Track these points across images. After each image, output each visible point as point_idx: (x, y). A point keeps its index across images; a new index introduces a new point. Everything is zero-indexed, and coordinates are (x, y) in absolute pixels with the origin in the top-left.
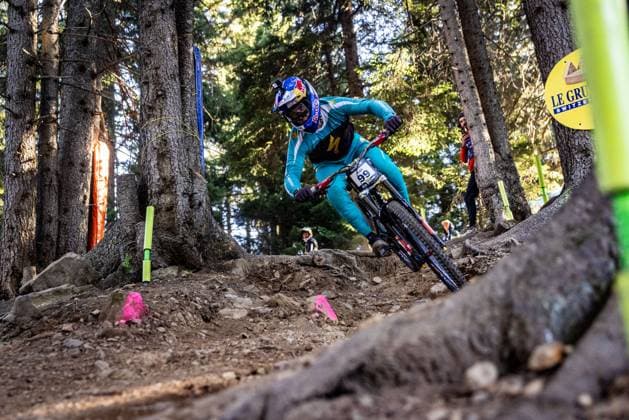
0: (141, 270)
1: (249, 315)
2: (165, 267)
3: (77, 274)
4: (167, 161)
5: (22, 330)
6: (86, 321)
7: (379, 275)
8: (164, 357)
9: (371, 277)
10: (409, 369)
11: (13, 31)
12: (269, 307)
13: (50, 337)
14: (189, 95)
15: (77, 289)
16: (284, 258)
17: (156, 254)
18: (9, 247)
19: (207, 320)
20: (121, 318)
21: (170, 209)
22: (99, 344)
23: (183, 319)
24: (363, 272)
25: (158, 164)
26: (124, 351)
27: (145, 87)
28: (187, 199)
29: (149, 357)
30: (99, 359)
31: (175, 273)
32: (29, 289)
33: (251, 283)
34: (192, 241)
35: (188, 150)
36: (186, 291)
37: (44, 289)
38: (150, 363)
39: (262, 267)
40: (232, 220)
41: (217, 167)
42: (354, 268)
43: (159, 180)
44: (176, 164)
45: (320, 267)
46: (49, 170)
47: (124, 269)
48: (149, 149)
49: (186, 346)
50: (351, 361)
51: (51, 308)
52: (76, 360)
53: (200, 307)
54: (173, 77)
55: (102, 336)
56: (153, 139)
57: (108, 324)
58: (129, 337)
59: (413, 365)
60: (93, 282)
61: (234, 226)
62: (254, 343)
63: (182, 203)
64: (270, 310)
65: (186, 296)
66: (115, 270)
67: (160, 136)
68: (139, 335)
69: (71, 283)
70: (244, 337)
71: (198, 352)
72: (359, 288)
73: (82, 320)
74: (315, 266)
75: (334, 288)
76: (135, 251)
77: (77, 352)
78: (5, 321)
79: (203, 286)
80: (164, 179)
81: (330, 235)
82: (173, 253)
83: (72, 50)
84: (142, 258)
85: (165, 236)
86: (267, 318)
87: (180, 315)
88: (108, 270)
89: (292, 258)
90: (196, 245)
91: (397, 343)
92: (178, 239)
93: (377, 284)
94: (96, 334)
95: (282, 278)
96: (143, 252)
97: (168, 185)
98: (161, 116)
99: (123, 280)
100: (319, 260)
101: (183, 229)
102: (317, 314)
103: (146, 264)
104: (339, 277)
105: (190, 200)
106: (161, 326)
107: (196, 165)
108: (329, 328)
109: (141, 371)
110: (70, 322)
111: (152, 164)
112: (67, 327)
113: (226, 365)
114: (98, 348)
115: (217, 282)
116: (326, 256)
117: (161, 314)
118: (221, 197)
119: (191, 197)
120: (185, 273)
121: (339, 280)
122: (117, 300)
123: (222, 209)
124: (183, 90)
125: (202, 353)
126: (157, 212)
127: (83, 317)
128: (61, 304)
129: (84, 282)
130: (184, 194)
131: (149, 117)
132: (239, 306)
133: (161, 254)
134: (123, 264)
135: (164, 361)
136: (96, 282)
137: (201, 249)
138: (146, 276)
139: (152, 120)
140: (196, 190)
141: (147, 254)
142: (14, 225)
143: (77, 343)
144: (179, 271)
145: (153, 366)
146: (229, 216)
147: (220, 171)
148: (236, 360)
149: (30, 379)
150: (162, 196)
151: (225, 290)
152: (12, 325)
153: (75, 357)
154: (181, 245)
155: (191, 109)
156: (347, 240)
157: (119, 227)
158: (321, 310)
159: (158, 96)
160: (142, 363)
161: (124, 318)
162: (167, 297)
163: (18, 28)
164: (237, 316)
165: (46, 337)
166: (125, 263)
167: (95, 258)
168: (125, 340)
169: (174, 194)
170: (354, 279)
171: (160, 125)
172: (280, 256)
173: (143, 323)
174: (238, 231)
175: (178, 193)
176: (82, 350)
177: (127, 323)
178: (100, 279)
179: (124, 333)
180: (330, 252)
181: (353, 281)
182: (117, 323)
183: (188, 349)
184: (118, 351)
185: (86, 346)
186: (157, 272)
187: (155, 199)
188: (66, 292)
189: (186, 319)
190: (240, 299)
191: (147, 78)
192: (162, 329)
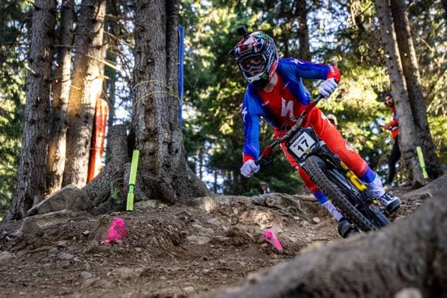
0: (126, 201)
1: (210, 242)
2: (146, 200)
3: (74, 202)
4: (152, 115)
5: (27, 244)
6: (78, 239)
7: (318, 216)
8: (139, 272)
9: (312, 218)
10: (343, 290)
11: (37, 9)
12: (227, 236)
13: (48, 250)
14: (173, 64)
15: (74, 214)
16: (242, 198)
17: (139, 189)
18: (24, 179)
19: (176, 244)
20: (106, 239)
21: (153, 153)
22: (86, 258)
23: (156, 242)
24: (305, 213)
25: (145, 118)
26: (106, 266)
27: (138, 56)
28: (166, 147)
29: (126, 271)
30: (85, 270)
31: (153, 206)
32: (36, 212)
33: (214, 217)
34: (168, 180)
35: (169, 107)
36: (161, 220)
37: (47, 212)
38: (126, 276)
39: (224, 205)
40: (203, 169)
41: (194, 126)
42: (298, 210)
43: (145, 130)
44: (159, 118)
45: (270, 207)
46: (59, 119)
47: (113, 200)
48: (138, 106)
49: (158, 264)
50: (293, 281)
51: (51, 228)
52: (66, 270)
53: (171, 233)
54: (161, 49)
55: (90, 252)
56: (143, 98)
57: (95, 243)
58: (111, 254)
59: (347, 287)
60: (87, 210)
61: (205, 174)
62: (212, 264)
63: (163, 150)
64: (228, 239)
65: (160, 224)
66: (106, 200)
67: (148, 95)
68: (120, 253)
69: (69, 209)
70: (205, 259)
71: (166, 270)
72: (301, 226)
73: (74, 238)
74: (266, 205)
75: (281, 224)
76: (122, 186)
77: (68, 263)
78: (14, 237)
79: (176, 217)
80: (149, 130)
81: (280, 184)
82: (153, 189)
83: (83, 26)
84: (127, 192)
85: (147, 176)
86: (225, 245)
87: (154, 238)
88: (100, 200)
89: (248, 198)
90: (172, 184)
91: (334, 267)
92: (157, 178)
93: (316, 223)
94: (85, 250)
95: (239, 214)
96: (128, 188)
97: (152, 134)
98: (149, 79)
99: (112, 208)
100: (271, 202)
101: (161, 171)
102: (266, 244)
103: (131, 197)
104: (286, 216)
105: (169, 148)
106: (138, 246)
107: (175, 120)
108: (275, 256)
109: (118, 282)
110: (65, 239)
111: (140, 117)
112: (61, 243)
113: (188, 281)
114: (85, 261)
115: (187, 214)
116: (276, 199)
117: (139, 237)
118: (196, 150)
119: (170, 145)
120: (162, 206)
121: (286, 218)
122: (104, 224)
123: (196, 159)
124: (168, 60)
125: (169, 270)
126: (142, 155)
127: (76, 236)
128: (59, 225)
129: (80, 208)
130: (164, 142)
131: (140, 79)
132: (202, 234)
133: (143, 189)
134: (113, 196)
135: (138, 275)
136: (90, 209)
137: (175, 187)
138: (130, 207)
139: (142, 82)
140: (174, 140)
141: (131, 189)
142: (29, 161)
143: (69, 256)
144: (157, 204)
145: (129, 279)
146: (201, 166)
147: (196, 129)
148: (197, 277)
149: (26, 284)
150: (147, 143)
151: (193, 221)
152: (20, 240)
153: (65, 268)
154: (160, 182)
155: (174, 75)
156: (294, 189)
157: (110, 167)
158: (269, 241)
159: (148, 63)
160: (119, 276)
161: (109, 239)
162: (144, 224)
163: (42, 7)
164: (201, 242)
165: (44, 250)
166: (114, 195)
167: (91, 190)
168: (108, 257)
169: (156, 142)
170: (297, 218)
171: (148, 86)
172: (239, 197)
173: (123, 243)
174: (208, 178)
175: (160, 142)
176: (72, 263)
177: (110, 242)
178: (93, 207)
179: (108, 251)
180: (279, 196)
181: (296, 220)
182: (102, 242)
183: (159, 266)
184: (101, 265)
185: (75, 259)
186: (138, 204)
187: (141, 146)
188: (65, 215)
189: (159, 242)
190: (204, 229)
191: (140, 48)
192: (138, 249)
